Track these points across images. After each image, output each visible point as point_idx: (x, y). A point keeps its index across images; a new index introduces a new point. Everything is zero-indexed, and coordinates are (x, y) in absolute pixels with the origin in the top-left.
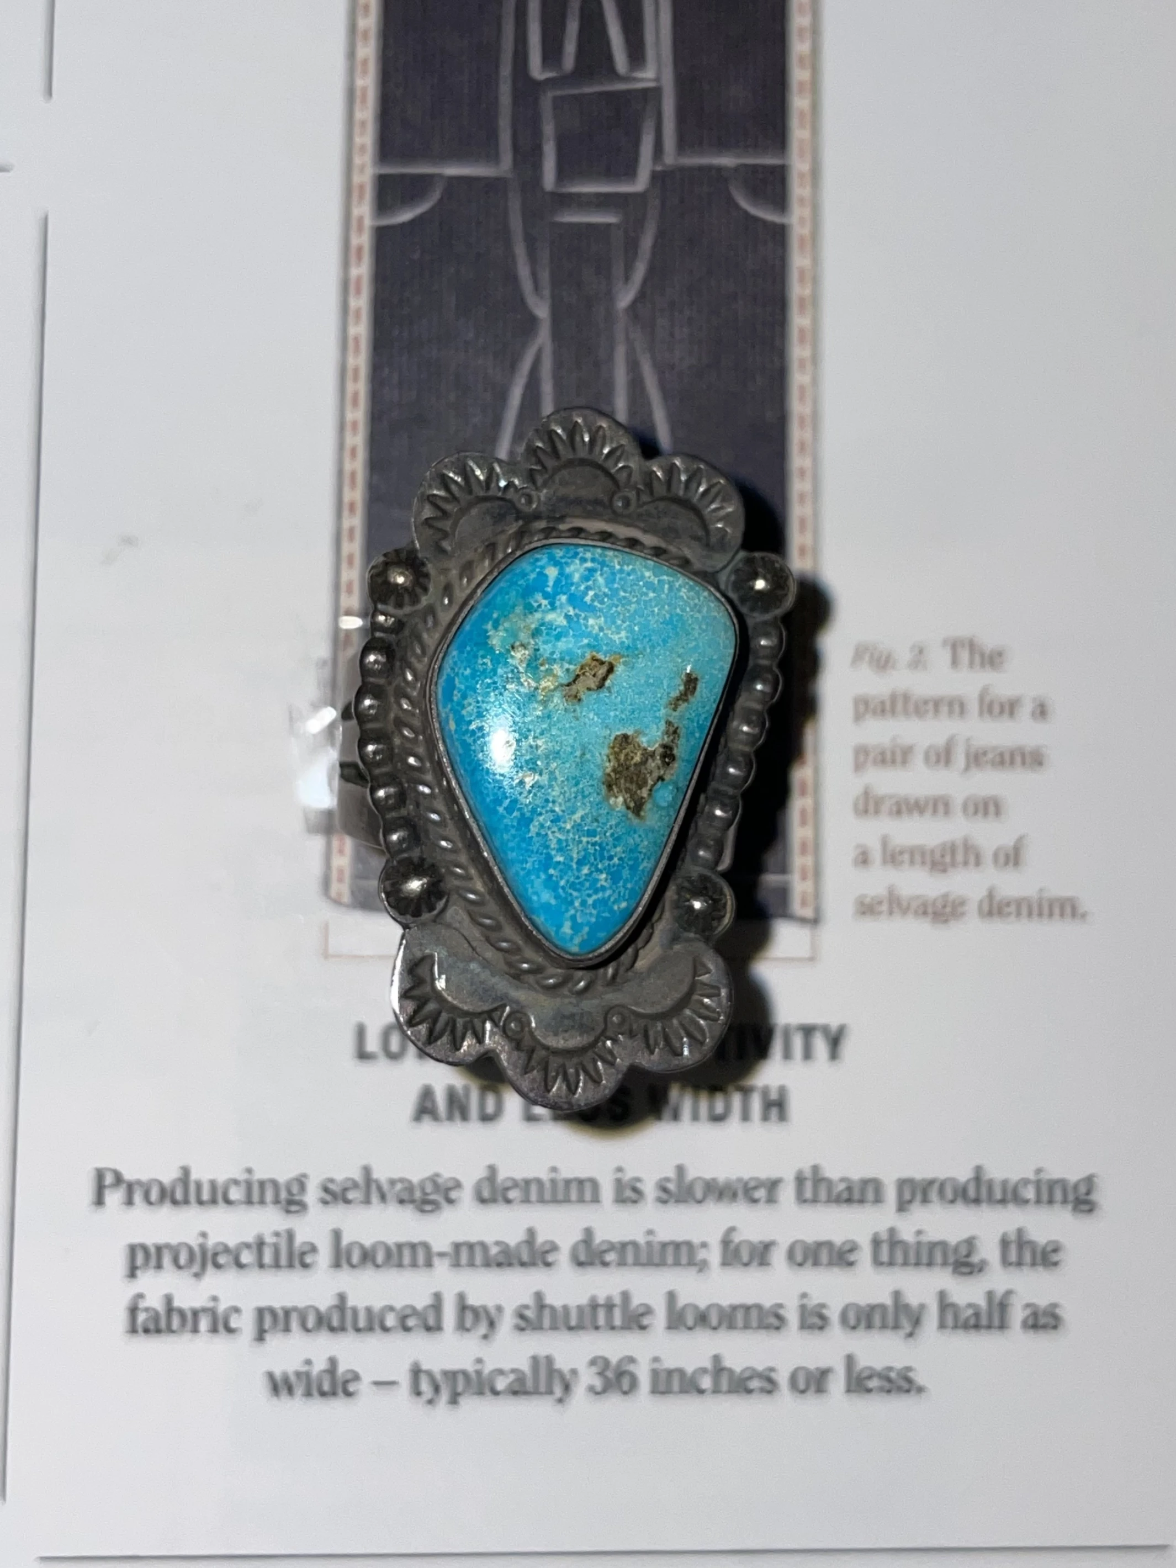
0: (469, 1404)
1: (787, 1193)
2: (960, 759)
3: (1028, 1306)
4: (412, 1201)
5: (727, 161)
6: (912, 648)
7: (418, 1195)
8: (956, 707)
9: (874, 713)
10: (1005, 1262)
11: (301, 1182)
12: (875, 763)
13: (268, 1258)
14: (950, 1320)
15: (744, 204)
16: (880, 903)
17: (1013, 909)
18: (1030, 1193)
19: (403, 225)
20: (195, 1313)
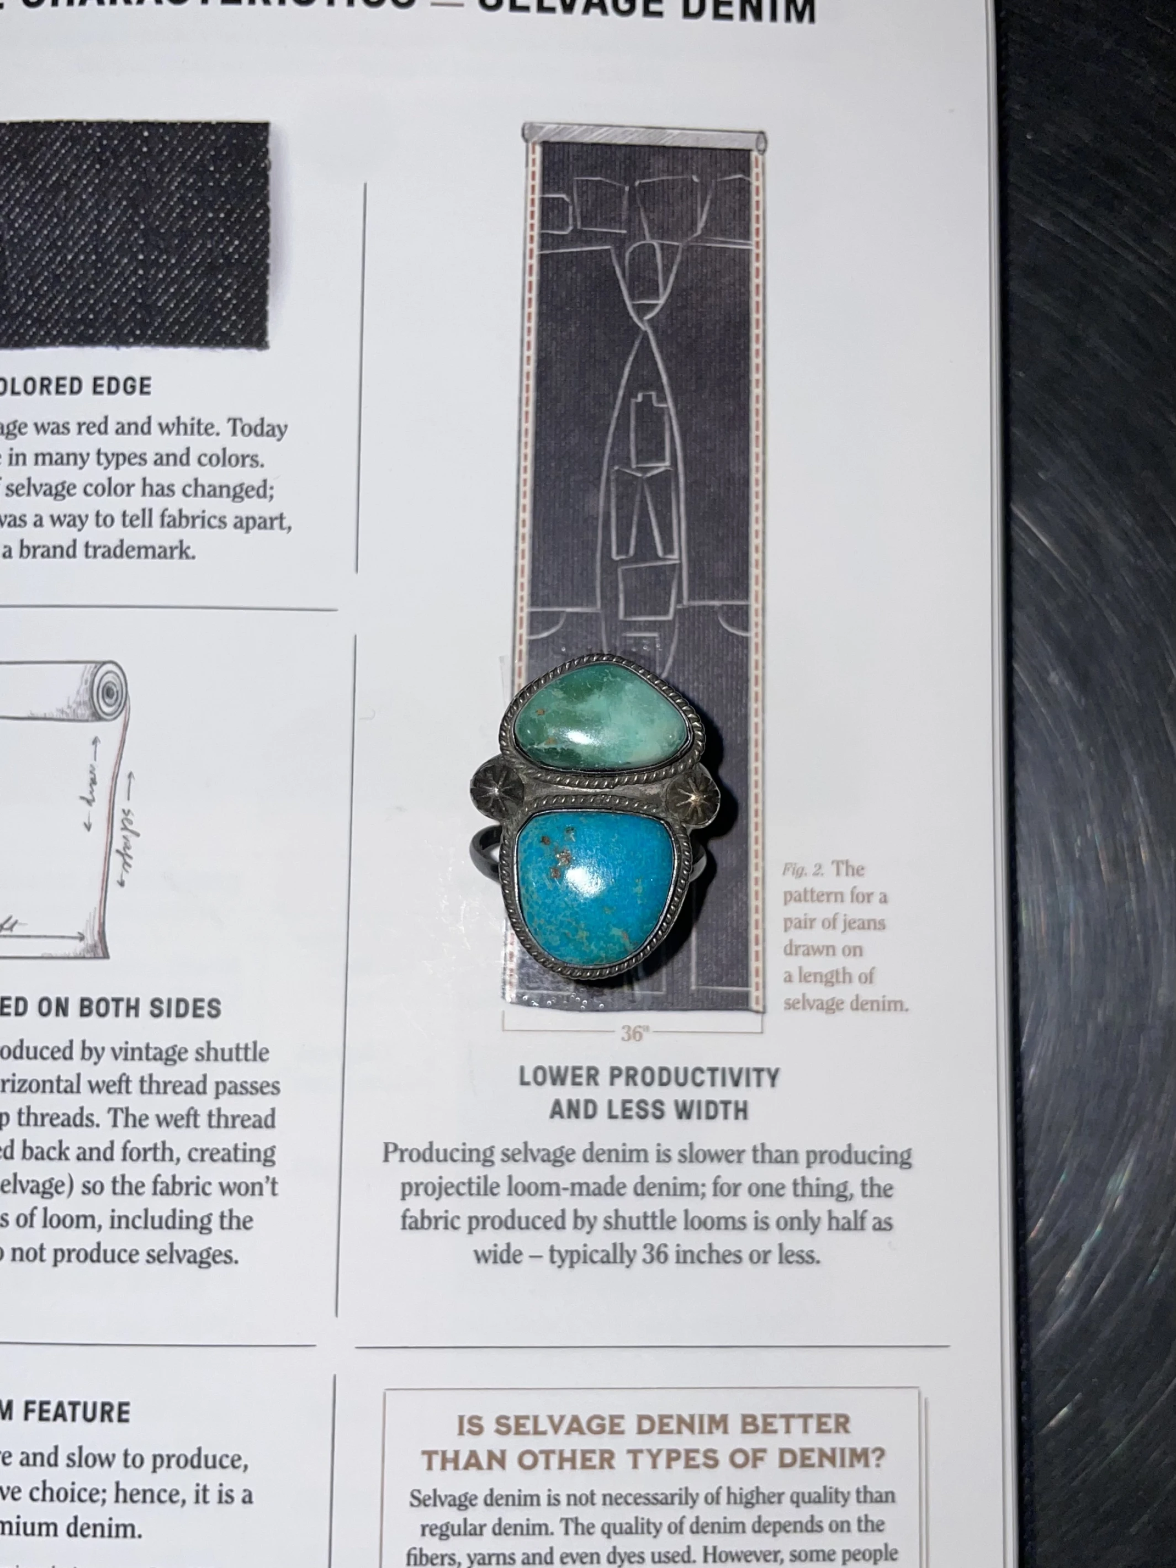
0: (579, 1267)
1: (748, 1157)
2: (840, 925)
3: (875, 1218)
4: (549, 1161)
5: (717, 603)
6: (816, 866)
7: (552, 1158)
8: (839, 896)
9: (795, 900)
10: (864, 1195)
11: (491, 1149)
12: (796, 927)
13: (474, 1190)
14: (834, 1226)
15: (725, 626)
16: (798, 1003)
17: (868, 1006)
18: (877, 1158)
19: (543, 639)
20: (437, 1219)
